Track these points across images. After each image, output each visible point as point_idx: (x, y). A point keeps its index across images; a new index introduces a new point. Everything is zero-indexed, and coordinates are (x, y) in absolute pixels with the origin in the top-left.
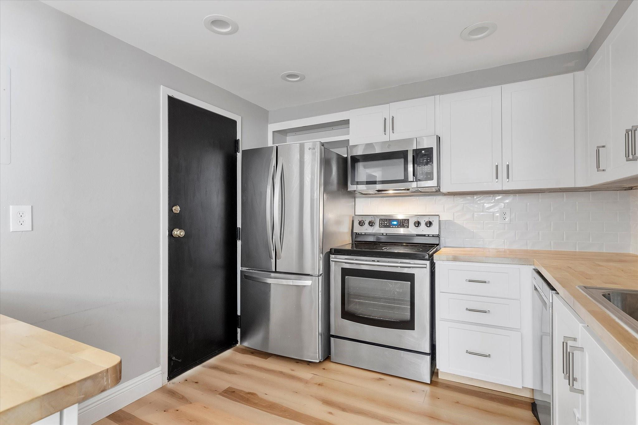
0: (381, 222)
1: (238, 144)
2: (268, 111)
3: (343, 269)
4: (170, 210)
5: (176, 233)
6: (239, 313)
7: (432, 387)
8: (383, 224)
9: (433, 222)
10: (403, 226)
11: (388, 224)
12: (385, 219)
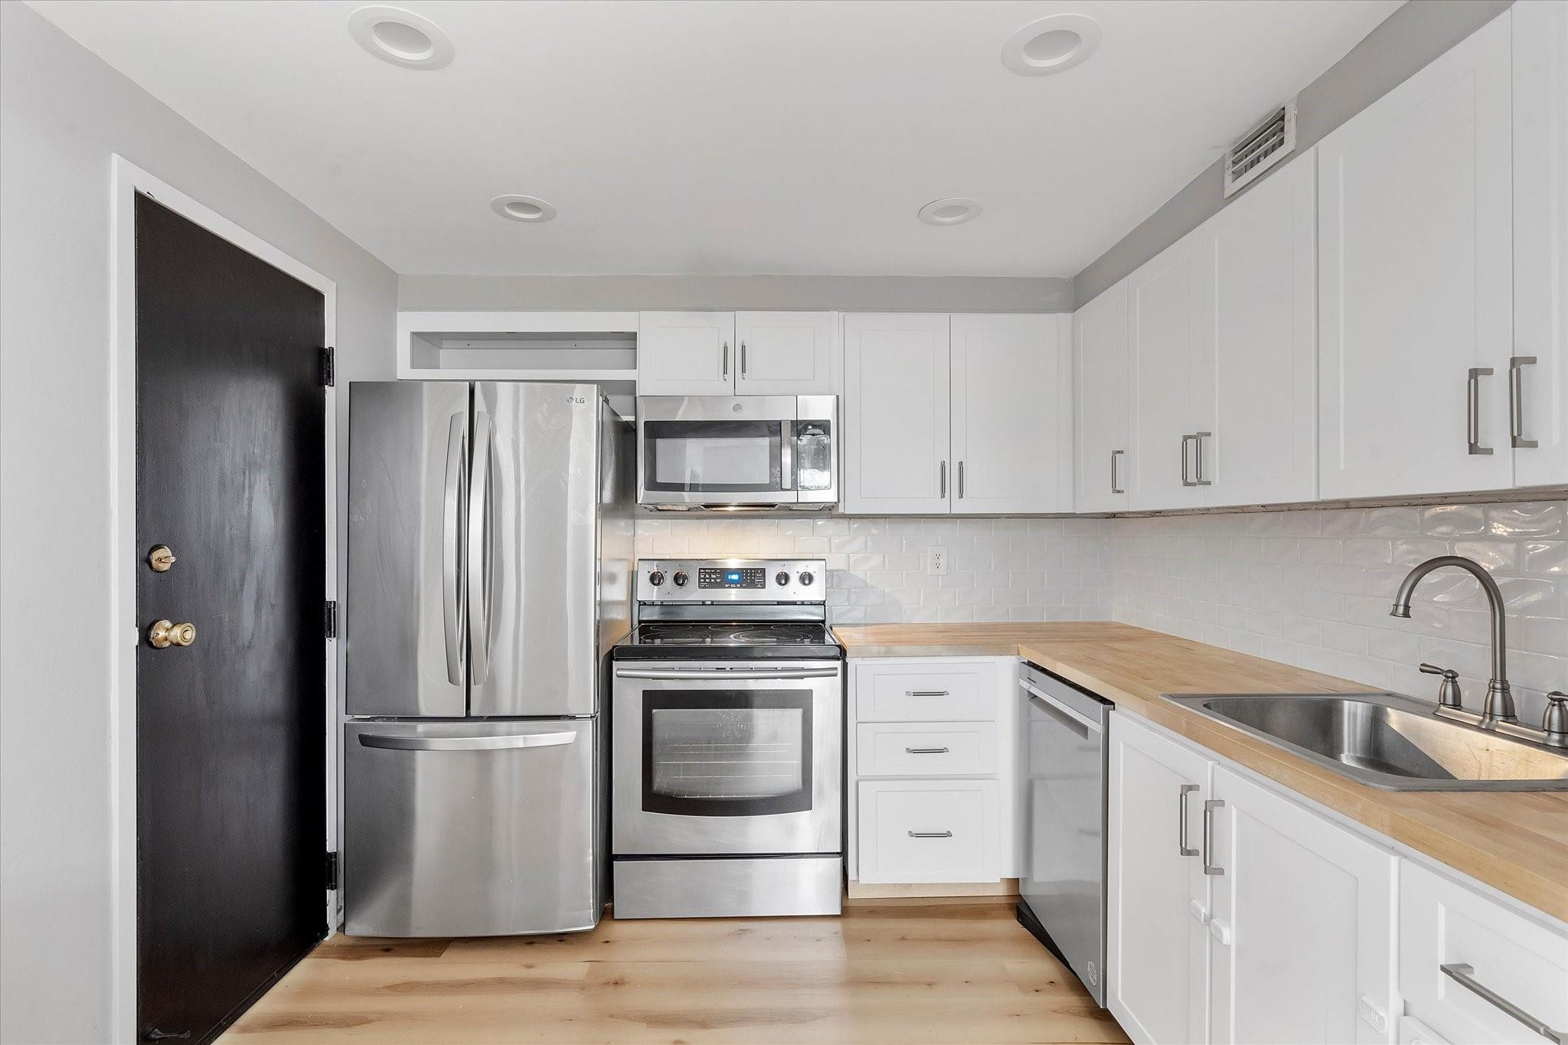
0: (702, 576)
1: (329, 362)
2: (398, 275)
3: (647, 695)
4: (144, 561)
5: (162, 634)
6: (330, 847)
7: (845, 920)
8: (707, 580)
9: (814, 575)
10: (752, 585)
11: (718, 580)
12: (713, 569)
